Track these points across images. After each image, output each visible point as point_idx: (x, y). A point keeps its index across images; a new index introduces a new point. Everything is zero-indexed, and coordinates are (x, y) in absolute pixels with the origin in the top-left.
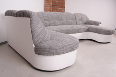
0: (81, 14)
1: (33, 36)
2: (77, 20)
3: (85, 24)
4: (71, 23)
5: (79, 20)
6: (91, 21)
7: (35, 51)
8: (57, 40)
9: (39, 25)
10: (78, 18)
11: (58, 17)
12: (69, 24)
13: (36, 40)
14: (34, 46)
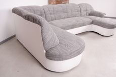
0: (86, 4)
1: (44, 43)
2: (82, 12)
3: (90, 15)
4: (76, 15)
5: (84, 11)
6: (96, 12)
7: (46, 56)
8: (65, 45)
9: (50, 32)
10: (82, 9)
11: (64, 10)
12: (74, 17)
13: (47, 46)
14: (45, 51)
